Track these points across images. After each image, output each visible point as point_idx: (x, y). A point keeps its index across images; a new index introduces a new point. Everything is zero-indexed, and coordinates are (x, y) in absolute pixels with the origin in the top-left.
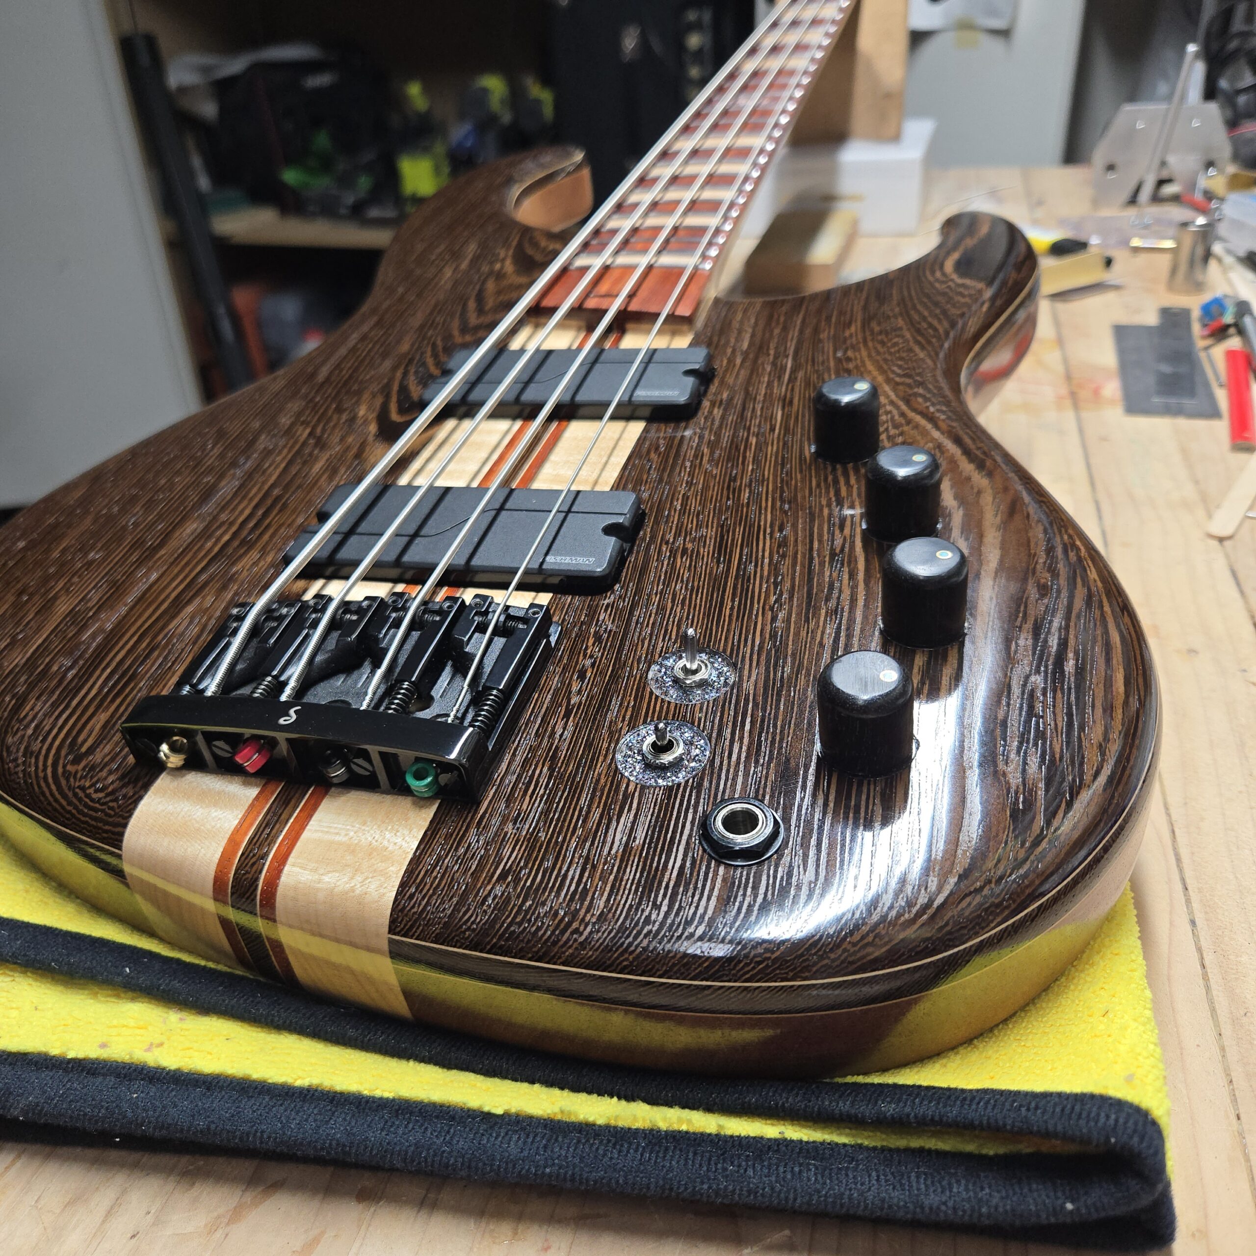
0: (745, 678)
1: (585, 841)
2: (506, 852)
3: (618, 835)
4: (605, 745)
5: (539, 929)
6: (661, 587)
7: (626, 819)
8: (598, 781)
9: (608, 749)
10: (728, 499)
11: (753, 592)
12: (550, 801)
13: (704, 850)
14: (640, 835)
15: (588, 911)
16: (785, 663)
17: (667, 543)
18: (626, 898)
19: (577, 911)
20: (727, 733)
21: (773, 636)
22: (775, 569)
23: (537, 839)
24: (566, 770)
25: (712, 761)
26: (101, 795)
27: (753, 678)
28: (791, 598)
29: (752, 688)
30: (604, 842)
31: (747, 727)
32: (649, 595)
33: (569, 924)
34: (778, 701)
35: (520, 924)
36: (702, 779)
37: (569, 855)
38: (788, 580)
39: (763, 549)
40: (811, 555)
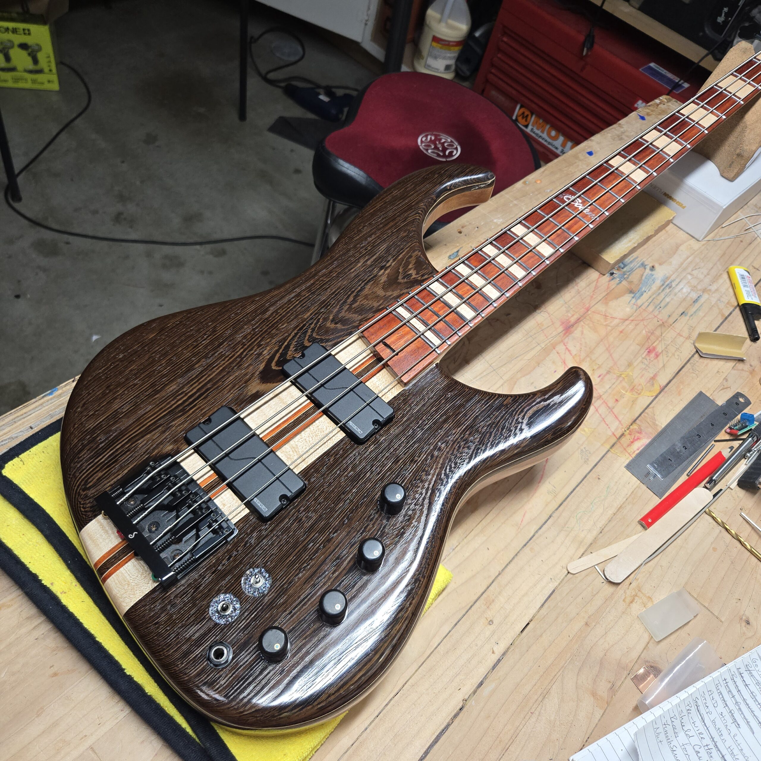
0: (269, 594)
1: (183, 627)
2: (162, 616)
3: (191, 632)
6: (280, 533)
7: (198, 627)
9: (213, 595)
10: (333, 503)
11: (302, 558)
12: (185, 605)
14: (196, 636)
16: (284, 597)
20: (247, 613)
21: (291, 583)
22: (318, 550)
23: (172, 617)
24: (197, 596)
25: (234, 622)
27: (271, 597)
29: (267, 600)
30: (186, 632)
32: (274, 535)
36: (226, 627)
37: (176, 629)
38: (316, 560)
39: (322, 538)
40: (332, 553)
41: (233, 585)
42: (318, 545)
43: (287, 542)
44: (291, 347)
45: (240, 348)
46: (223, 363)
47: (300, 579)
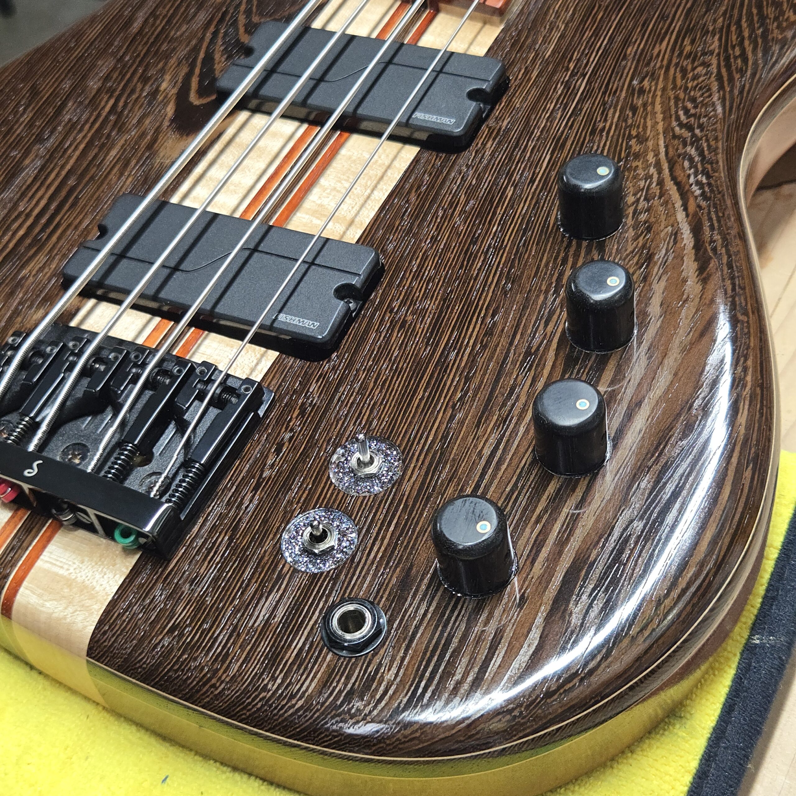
0: (407, 478)
1: (238, 611)
2: (179, 609)
3: (263, 611)
4: (277, 525)
5: (188, 678)
6: (370, 362)
7: (274, 597)
8: (263, 557)
9: (278, 528)
10: (462, 265)
11: (445, 384)
12: (221, 570)
13: (322, 638)
14: (280, 613)
15: (225, 672)
16: (444, 468)
18: (254, 668)
19: (217, 670)
20: (374, 531)
21: (445, 437)
23: (204, 602)
24: (241, 542)
25: (354, 556)
27: (413, 479)
28: (475, 396)
29: (409, 489)
30: (251, 616)
31: (392, 528)
32: (358, 370)
33: (210, 679)
34: (425, 505)
35: (176, 671)
36: (341, 572)
37: (224, 621)
38: (479, 376)
39: (471, 333)
40: (509, 350)
42: (469, 349)
43: (397, 372)
44: (217, 56)
45: (105, 99)
46: (80, 136)
47: (462, 422)
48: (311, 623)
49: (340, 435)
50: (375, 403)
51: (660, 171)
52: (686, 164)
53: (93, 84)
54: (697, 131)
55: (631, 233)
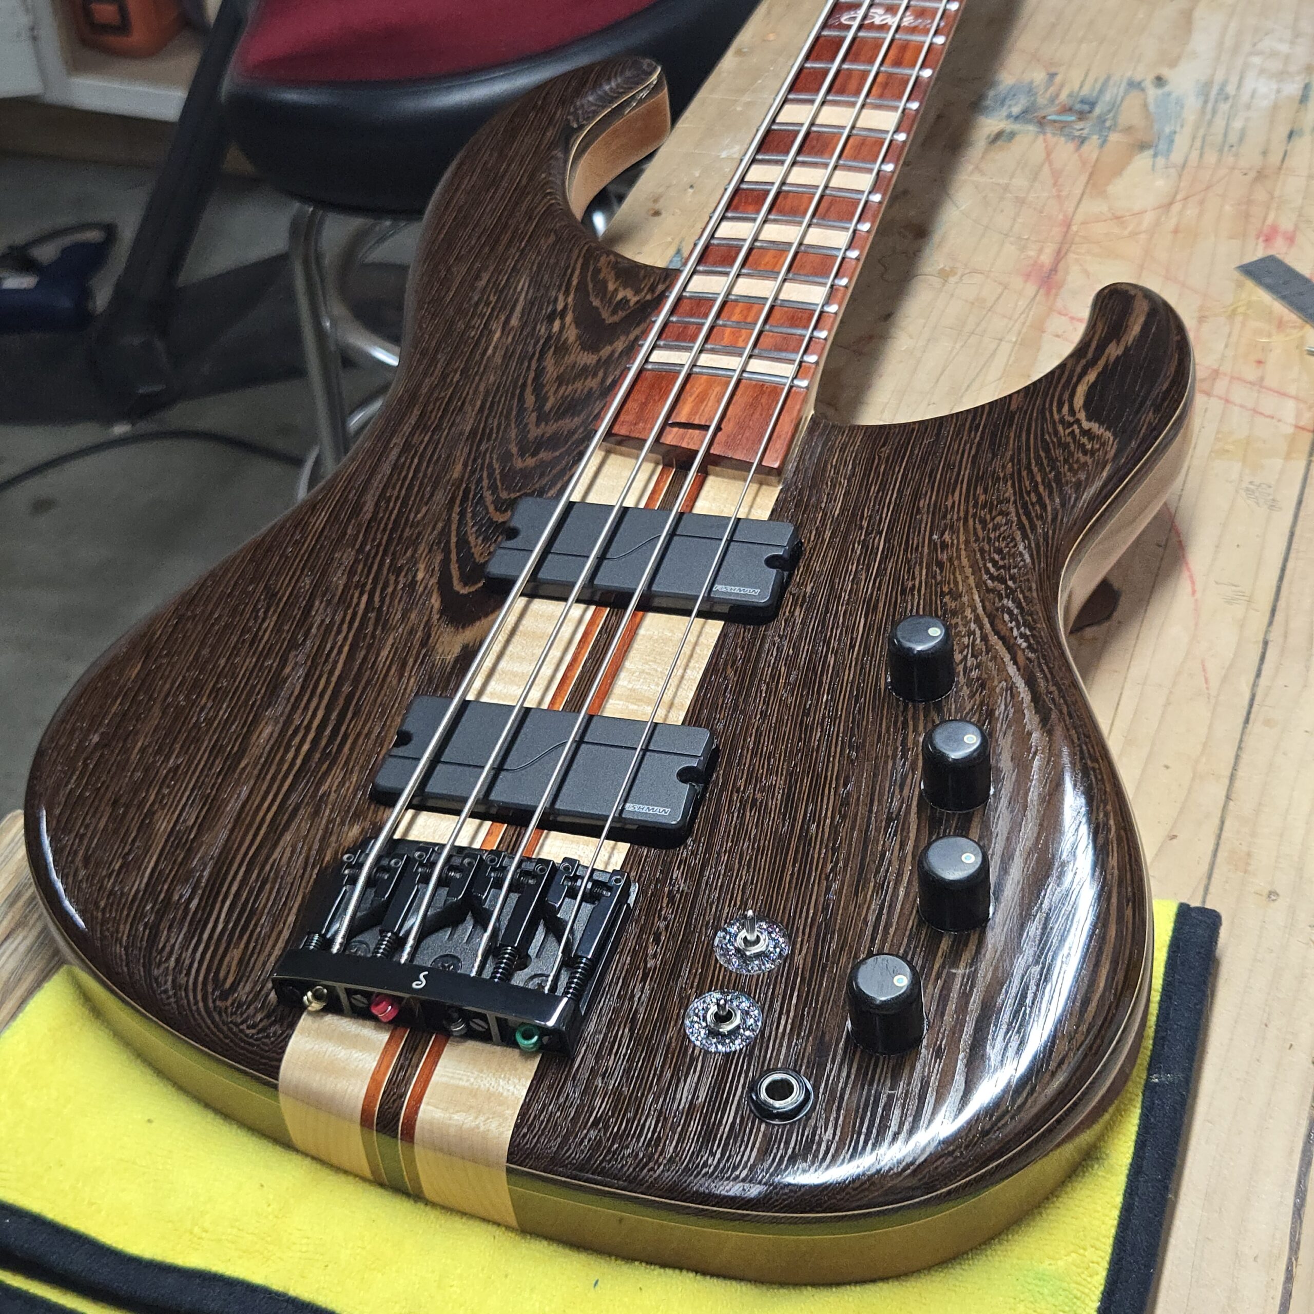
0: (797, 952)
1: (659, 1096)
2: (597, 1102)
3: (684, 1094)
4: (676, 1011)
6: (730, 844)
7: (692, 1079)
8: (670, 1044)
9: (678, 1014)
10: (800, 740)
11: (813, 857)
12: (630, 1061)
13: (752, 1111)
14: (702, 1094)
16: (832, 938)
17: (738, 792)
19: (653, 1154)
20: (777, 1005)
21: (825, 909)
22: (835, 830)
25: (762, 1032)
26: (254, 1031)
27: (804, 951)
28: (846, 866)
29: (801, 962)
30: (674, 1099)
31: (794, 1002)
32: (719, 854)
33: (647, 1163)
36: (753, 1048)
37: (647, 1108)
38: (845, 846)
39: (828, 805)
40: (869, 818)
41: (706, 977)
42: (828, 821)
43: (759, 851)
44: (472, 539)
45: (357, 595)
46: (341, 637)
47: (839, 893)
48: (737, 1098)
49: (717, 918)
50: (745, 884)
51: (981, 628)
52: (1006, 617)
53: (339, 580)
54: (1010, 583)
55: (966, 691)
